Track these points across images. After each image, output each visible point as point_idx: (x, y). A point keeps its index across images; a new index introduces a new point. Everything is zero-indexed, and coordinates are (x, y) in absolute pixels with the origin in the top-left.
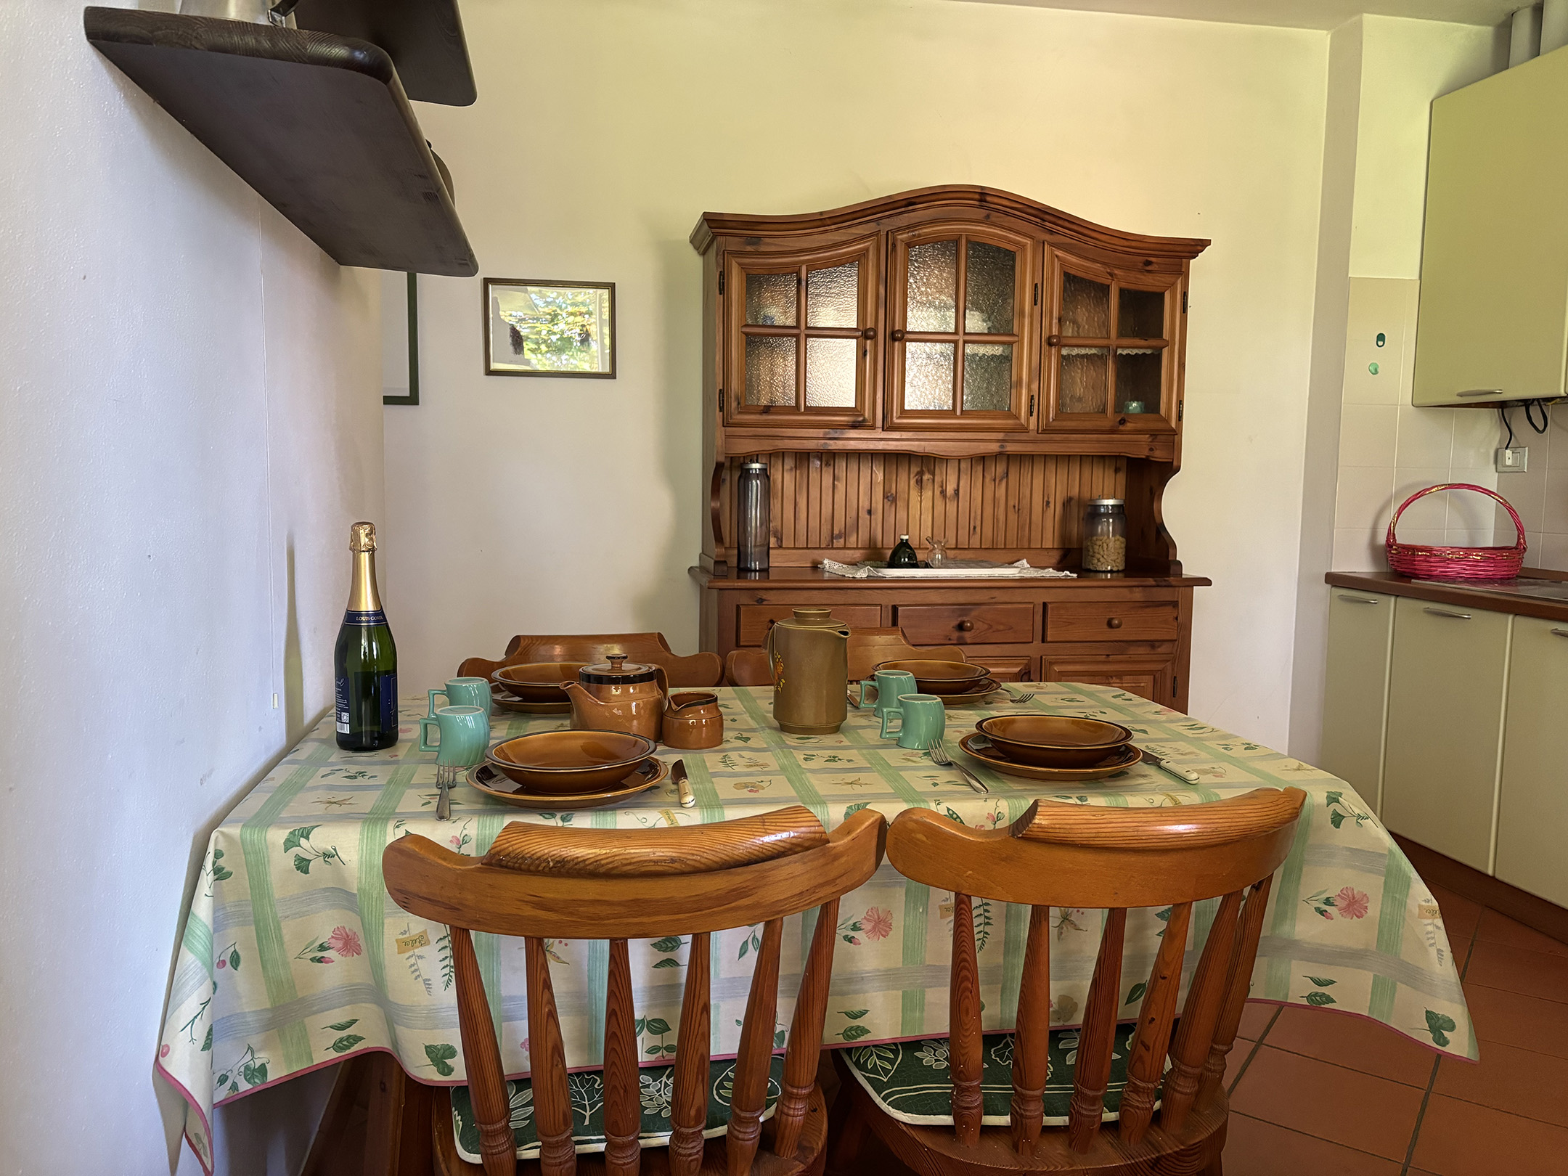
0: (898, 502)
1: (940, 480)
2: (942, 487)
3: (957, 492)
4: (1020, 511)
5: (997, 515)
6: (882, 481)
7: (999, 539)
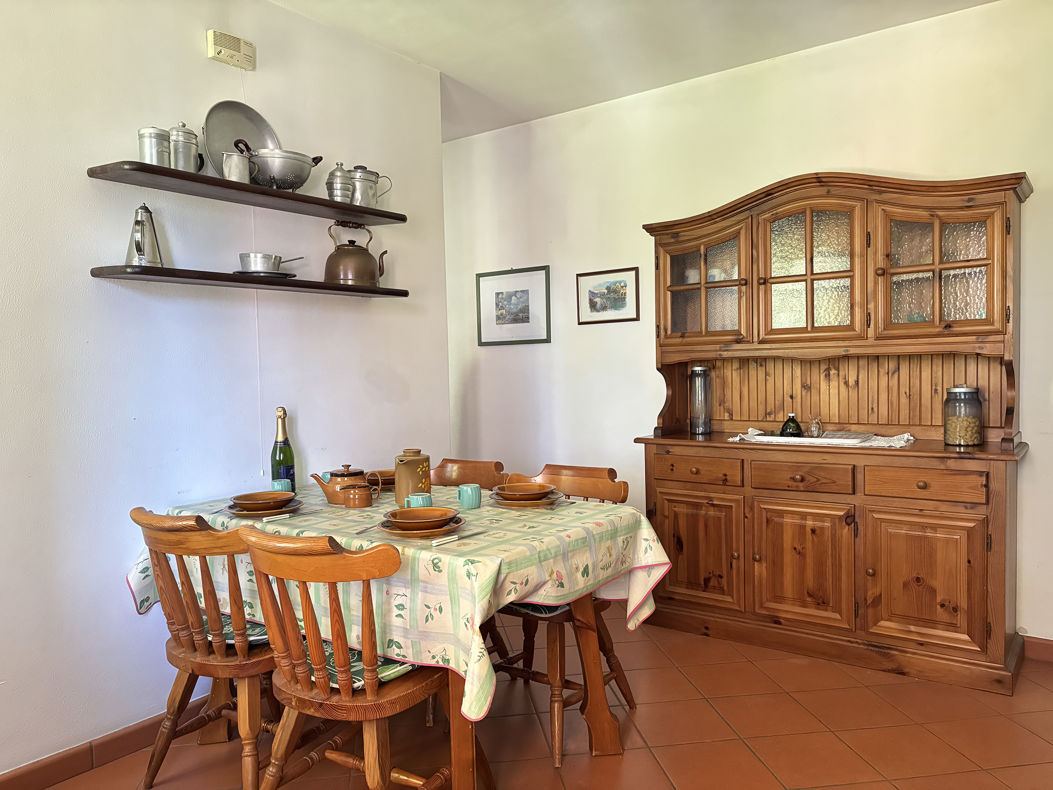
0: (812, 390)
1: (844, 374)
2: (845, 379)
3: (857, 382)
4: (911, 397)
5: (891, 399)
6: (800, 376)
7: (893, 417)
